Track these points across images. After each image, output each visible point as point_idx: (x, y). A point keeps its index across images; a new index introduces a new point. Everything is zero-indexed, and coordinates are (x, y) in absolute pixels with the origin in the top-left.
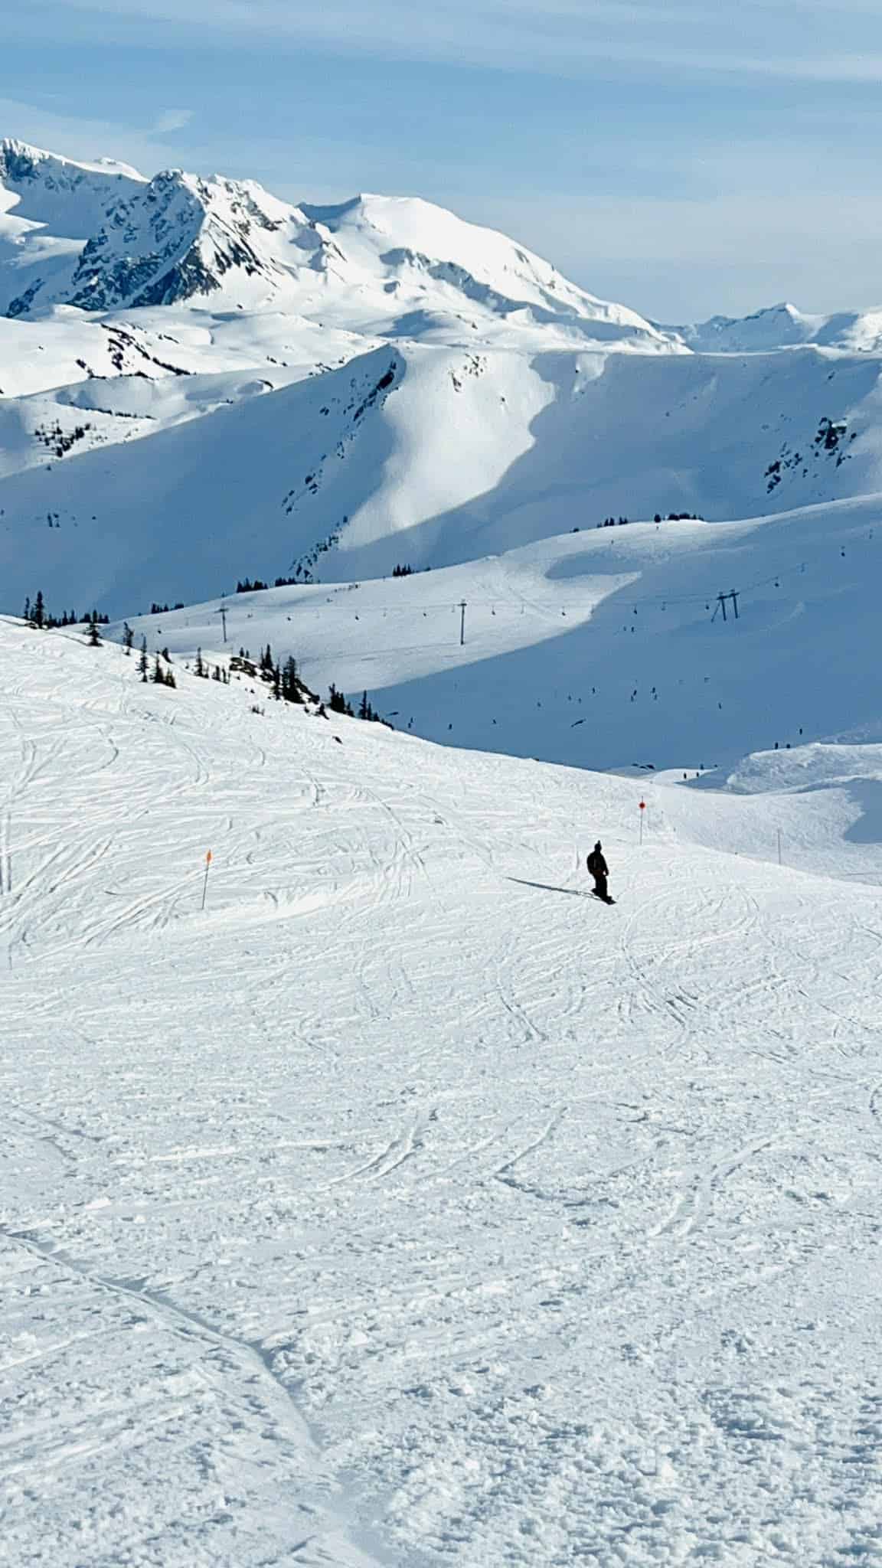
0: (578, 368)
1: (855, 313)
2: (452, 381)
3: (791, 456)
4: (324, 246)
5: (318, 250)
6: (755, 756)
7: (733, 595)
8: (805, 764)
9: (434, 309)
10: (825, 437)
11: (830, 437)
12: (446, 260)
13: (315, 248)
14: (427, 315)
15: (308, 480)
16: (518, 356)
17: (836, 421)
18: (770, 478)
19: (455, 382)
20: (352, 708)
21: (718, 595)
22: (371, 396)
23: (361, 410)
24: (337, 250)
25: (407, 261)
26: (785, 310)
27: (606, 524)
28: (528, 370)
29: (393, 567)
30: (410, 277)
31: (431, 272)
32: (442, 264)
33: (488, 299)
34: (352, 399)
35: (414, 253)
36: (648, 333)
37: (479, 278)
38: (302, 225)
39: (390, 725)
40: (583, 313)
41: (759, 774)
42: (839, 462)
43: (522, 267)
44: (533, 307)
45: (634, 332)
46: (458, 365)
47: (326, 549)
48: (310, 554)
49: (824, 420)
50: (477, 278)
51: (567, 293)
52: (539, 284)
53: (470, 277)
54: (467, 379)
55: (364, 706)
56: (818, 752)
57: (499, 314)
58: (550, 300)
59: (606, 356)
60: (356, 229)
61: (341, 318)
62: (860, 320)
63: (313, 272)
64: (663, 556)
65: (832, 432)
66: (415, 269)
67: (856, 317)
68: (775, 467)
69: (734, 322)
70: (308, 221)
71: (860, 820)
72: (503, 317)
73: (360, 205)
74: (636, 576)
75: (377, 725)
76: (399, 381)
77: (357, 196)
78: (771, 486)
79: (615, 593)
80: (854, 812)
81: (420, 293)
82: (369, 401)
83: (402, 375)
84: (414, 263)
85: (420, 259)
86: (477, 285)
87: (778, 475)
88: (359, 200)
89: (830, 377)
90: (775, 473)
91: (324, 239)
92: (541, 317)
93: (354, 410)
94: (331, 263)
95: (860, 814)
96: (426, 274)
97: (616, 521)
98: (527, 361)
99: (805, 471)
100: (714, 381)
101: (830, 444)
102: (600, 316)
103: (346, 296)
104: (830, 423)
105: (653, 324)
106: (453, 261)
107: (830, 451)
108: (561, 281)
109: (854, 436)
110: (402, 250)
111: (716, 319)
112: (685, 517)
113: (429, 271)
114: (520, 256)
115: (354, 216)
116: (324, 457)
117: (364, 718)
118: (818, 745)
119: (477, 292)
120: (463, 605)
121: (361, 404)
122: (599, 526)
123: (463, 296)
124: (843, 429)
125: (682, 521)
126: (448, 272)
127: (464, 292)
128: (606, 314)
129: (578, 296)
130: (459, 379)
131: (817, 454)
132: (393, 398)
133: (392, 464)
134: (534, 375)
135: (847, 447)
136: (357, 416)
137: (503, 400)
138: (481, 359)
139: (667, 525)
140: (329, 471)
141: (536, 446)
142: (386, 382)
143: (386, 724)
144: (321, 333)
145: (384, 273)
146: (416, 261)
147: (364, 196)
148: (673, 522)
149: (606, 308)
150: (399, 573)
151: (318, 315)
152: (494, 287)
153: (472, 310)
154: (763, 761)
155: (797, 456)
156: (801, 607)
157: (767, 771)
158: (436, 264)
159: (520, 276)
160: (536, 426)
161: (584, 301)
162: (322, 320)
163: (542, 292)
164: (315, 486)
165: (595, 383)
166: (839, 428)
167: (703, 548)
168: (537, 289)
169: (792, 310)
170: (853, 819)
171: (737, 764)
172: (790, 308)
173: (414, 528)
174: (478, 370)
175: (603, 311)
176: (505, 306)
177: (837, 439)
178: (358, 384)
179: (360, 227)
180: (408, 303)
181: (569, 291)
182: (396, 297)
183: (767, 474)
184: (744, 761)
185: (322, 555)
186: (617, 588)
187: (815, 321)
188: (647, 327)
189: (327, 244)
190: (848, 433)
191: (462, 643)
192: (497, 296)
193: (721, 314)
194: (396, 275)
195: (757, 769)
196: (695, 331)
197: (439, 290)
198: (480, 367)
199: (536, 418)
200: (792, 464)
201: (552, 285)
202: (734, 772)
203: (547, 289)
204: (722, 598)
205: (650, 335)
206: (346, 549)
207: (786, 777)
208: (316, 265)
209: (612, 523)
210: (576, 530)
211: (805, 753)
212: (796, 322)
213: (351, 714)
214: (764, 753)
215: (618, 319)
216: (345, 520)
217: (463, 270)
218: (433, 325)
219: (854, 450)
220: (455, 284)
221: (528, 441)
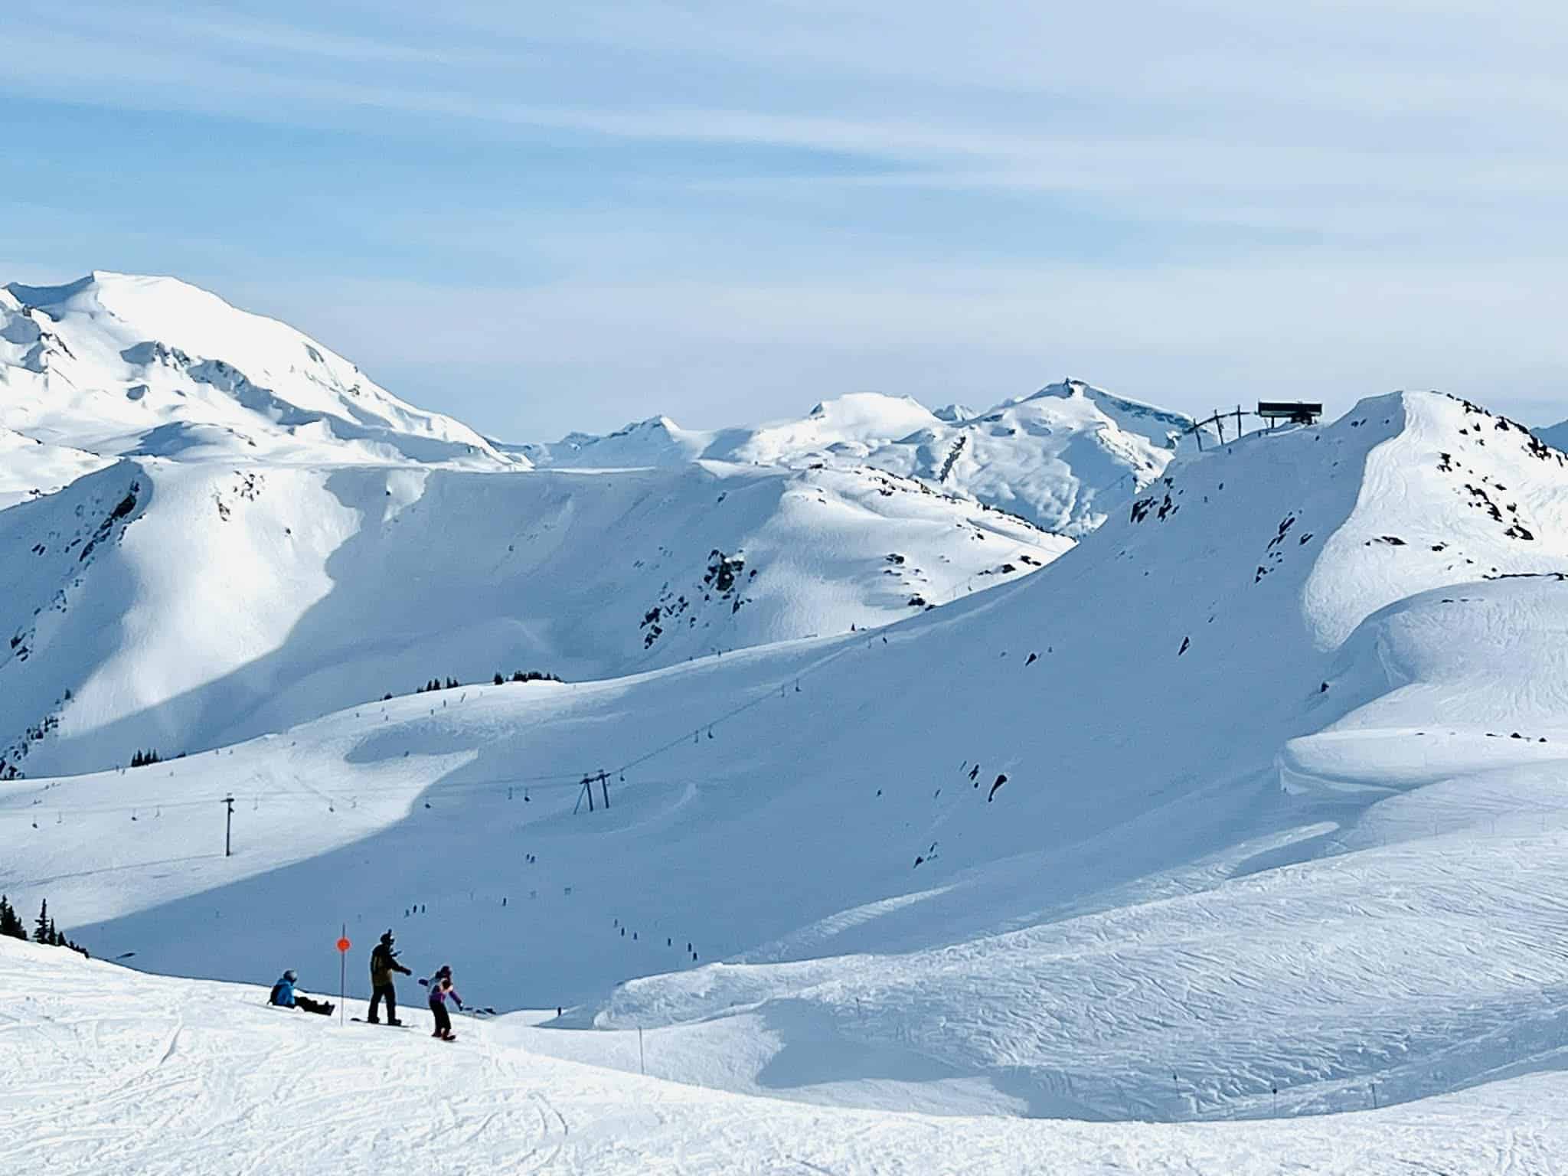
0: (389, 489)
1: (748, 429)
2: (217, 507)
3: (675, 600)
4: (43, 338)
5: (35, 344)
6: (632, 985)
7: (602, 777)
8: (702, 995)
9: (193, 421)
10: (717, 574)
11: (723, 575)
12: (212, 357)
13: (31, 342)
14: (188, 428)
15: (15, 642)
16: (307, 474)
17: (731, 555)
18: (648, 629)
19: (221, 509)
20: (24, 926)
21: (583, 778)
22: (103, 527)
23: (90, 546)
24: (61, 344)
25: (158, 358)
26: (660, 424)
27: (429, 689)
28: (323, 491)
29: (133, 754)
30: (162, 379)
31: (190, 372)
32: (206, 364)
33: (271, 408)
34: (78, 533)
35: (168, 349)
36: (484, 452)
37: (257, 380)
38: (13, 311)
39: (83, 951)
40: (399, 427)
41: (637, 1009)
42: (736, 607)
43: (315, 368)
44: (331, 417)
45: (468, 449)
46: (225, 485)
47: (40, 736)
48: (17, 743)
49: (715, 552)
50: (253, 382)
51: (375, 402)
52: (338, 388)
53: (245, 380)
54: (239, 506)
55: (42, 923)
56: (719, 976)
57: (286, 427)
58: (353, 410)
59: (427, 474)
60: (88, 317)
61: (67, 433)
62: (754, 438)
63: (29, 374)
64: (508, 728)
65: (726, 568)
66: (170, 370)
67: (750, 434)
68: (654, 615)
69: (597, 440)
70: (22, 306)
71: (778, 1056)
72: (291, 432)
73: (90, 287)
74: (470, 756)
75: (63, 950)
76: (144, 505)
77: (89, 275)
78: (649, 640)
79: (440, 780)
80: (771, 1044)
81: (178, 400)
82: (100, 535)
83: (148, 499)
84: (168, 361)
85: (177, 357)
86: (256, 390)
87: (657, 625)
88: (91, 279)
89: (720, 499)
90: (653, 622)
91: (44, 330)
92: (342, 431)
93: (83, 545)
94: (54, 361)
95: (779, 1047)
96: (186, 376)
97: (443, 683)
98: (321, 479)
99: (693, 619)
100: (570, 505)
101: (724, 584)
102: (420, 431)
103: (76, 403)
104: (723, 557)
105: (490, 442)
106: (221, 359)
107: (724, 593)
108: (367, 387)
109: (753, 573)
110: (150, 344)
111: (573, 436)
112: (536, 676)
113: (188, 372)
114: (313, 354)
115: (84, 300)
116: (38, 611)
117: (43, 941)
118: (719, 965)
119: (256, 399)
120: (230, 801)
121: (90, 538)
122: (419, 691)
123: (238, 404)
124: (739, 565)
125: (532, 682)
126: (214, 373)
127: (237, 399)
128: (429, 429)
129: (390, 405)
130: (226, 505)
131: (707, 598)
132: (135, 531)
133: (133, 619)
134: (330, 498)
135: (744, 587)
136: (85, 554)
137: (288, 531)
138: (257, 478)
139: (512, 687)
140: (45, 631)
141: (335, 590)
142: (126, 508)
143: (77, 949)
144: (39, 452)
145: (127, 375)
146: (171, 360)
147: (97, 275)
148: (520, 683)
149: (429, 420)
150: (138, 762)
151: (36, 429)
152: (279, 393)
153: (248, 421)
154: (644, 991)
155: (681, 600)
156: (691, 790)
157: (650, 1004)
158: (199, 362)
159: (313, 379)
160: (335, 564)
161: (398, 410)
162: (40, 437)
163: (342, 399)
164: (25, 650)
165: (413, 508)
166: (735, 563)
167: (560, 715)
168: (337, 395)
169: (671, 426)
170: (770, 1054)
171: (609, 998)
172: (665, 420)
173: (166, 703)
174: (253, 492)
175: (424, 425)
176: (295, 418)
177: (732, 578)
178: (86, 511)
179: (92, 315)
180: (160, 413)
181: (378, 397)
182: (144, 405)
183: (644, 624)
184: (618, 992)
185: (34, 745)
186: (443, 773)
187: (699, 438)
188: (480, 443)
189: (48, 336)
190: (746, 570)
191: (228, 854)
192: (281, 404)
193: (579, 431)
194: (143, 376)
195: (635, 1003)
196: (546, 452)
197: (202, 396)
198: (255, 487)
199: (335, 553)
200: (676, 611)
201: (356, 391)
202: (603, 1008)
203: (349, 396)
204: (587, 781)
205: (487, 455)
206: (70, 735)
207: (676, 1011)
208: (32, 364)
209: (437, 687)
210: (388, 697)
211: (703, 978)
212: (675, 440)
213: (22, 936)
214: (646, 980)
215: (445, 435)
216: (68, 696)
217: (235, 371)
218: (195, 441)
219: (753, 592)
220: (225, 389)
221: (324, 586)
